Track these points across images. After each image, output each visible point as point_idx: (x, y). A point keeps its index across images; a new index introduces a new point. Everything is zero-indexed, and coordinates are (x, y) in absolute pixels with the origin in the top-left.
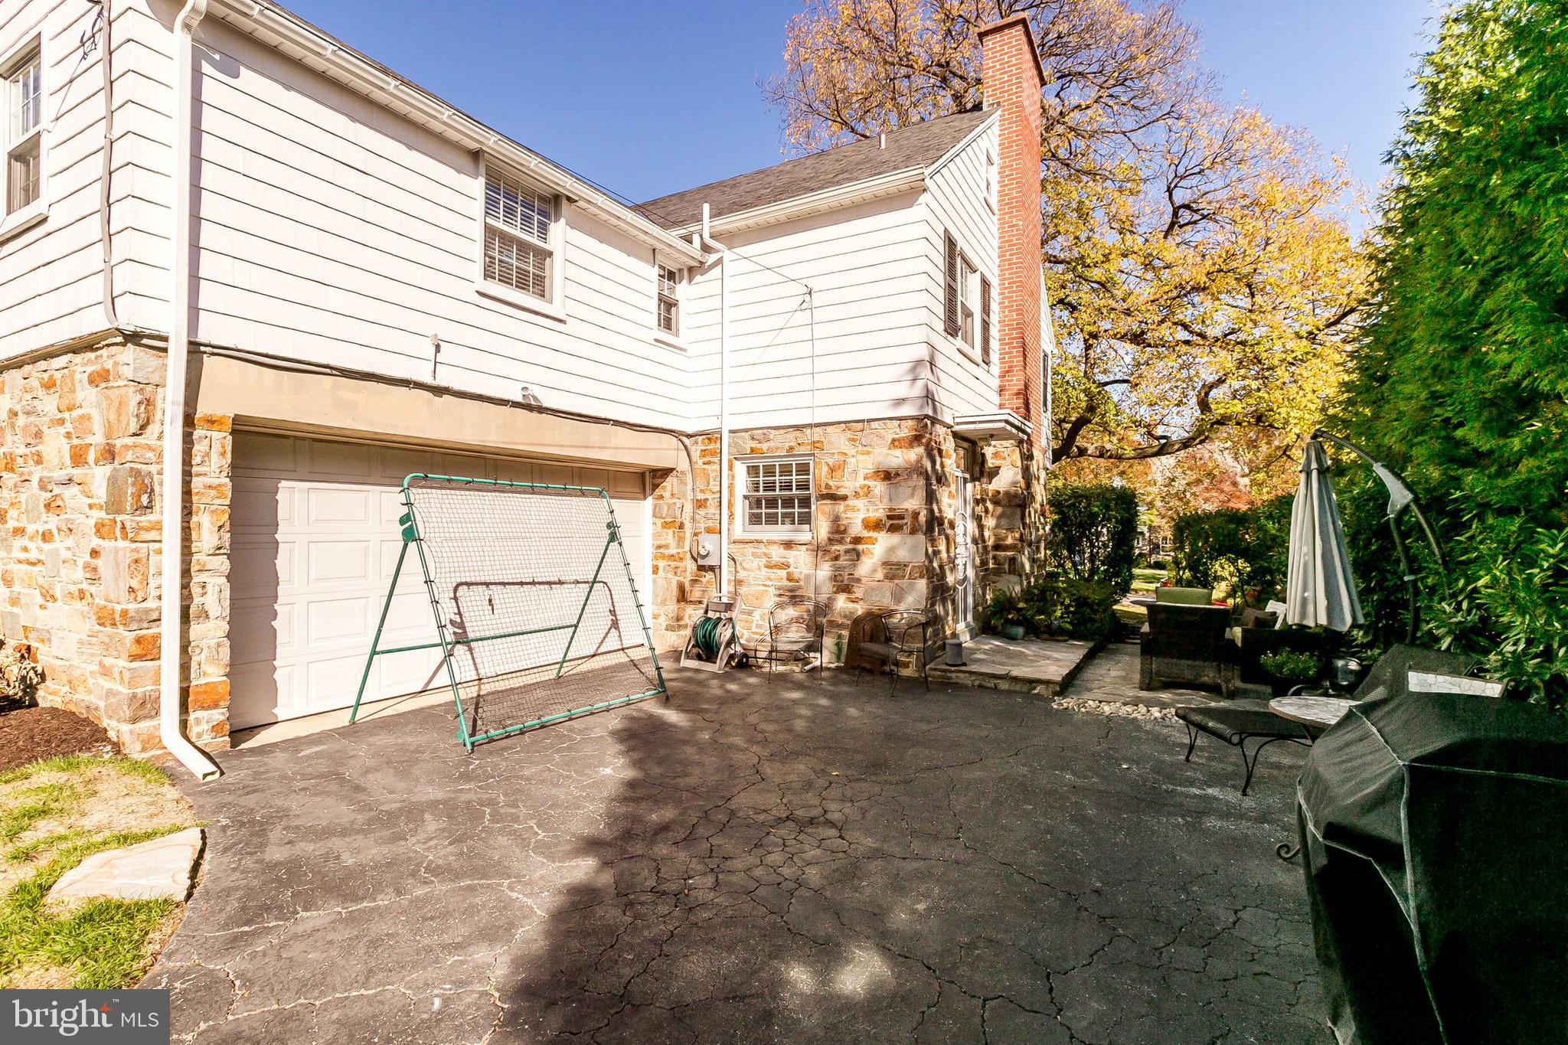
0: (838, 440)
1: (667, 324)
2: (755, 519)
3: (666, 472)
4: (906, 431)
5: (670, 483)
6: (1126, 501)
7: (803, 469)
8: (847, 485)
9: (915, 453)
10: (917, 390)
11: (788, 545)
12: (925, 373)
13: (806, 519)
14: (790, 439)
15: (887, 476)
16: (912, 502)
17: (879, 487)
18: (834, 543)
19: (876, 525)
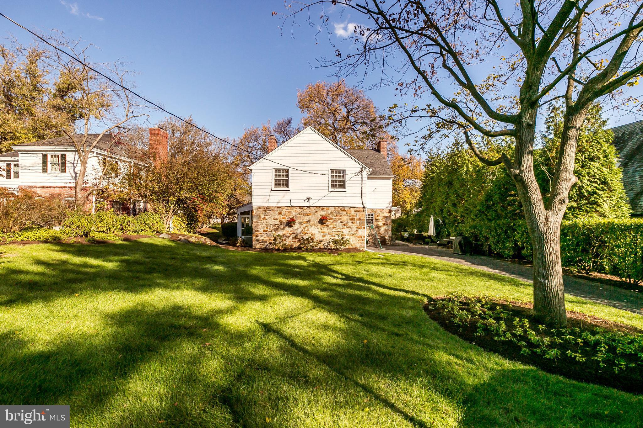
4: (388, 211)
9: (389, 214)
10: (390, 205)
12: (391, 203)
15: (386, 217)
17: (384, 219)
18: (378, 227)
19: (384, 224)
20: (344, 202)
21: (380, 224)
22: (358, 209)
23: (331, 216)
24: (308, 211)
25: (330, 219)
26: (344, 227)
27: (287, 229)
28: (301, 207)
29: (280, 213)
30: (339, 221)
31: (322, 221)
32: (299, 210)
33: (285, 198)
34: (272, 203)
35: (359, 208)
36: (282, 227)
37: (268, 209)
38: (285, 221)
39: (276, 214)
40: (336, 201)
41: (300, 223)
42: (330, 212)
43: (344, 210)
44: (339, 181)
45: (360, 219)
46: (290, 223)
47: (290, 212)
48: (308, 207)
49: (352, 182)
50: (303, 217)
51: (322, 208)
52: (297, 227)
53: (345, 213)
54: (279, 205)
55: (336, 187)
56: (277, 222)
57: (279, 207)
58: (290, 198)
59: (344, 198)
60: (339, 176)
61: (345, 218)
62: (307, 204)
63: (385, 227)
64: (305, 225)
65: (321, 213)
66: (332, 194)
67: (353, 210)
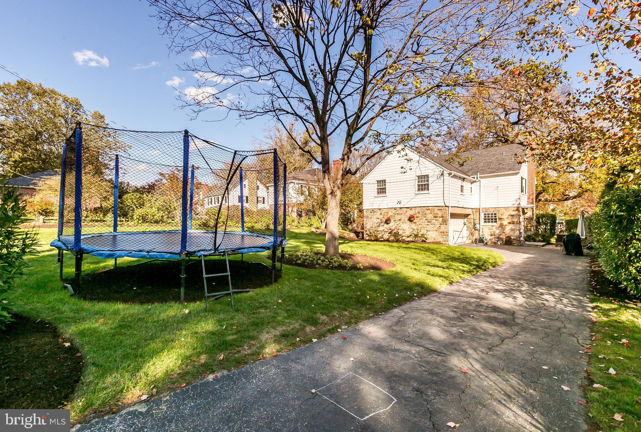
0: (503, 210)
1: (462, 191)
2: (485, 222)
3: (469, 215)
4: (515, 209)
5: (469, 217)
6: (553, 218)
7: (495, 214)
8: (504, 217)
9: (516, 212)
10: (518, 203)
11: (493, 226)
12: (519, 200)
13: (496, 222)
14: (493, 210)
15: (512, 215)
16: (515, 220)
17: (510, 217)
18: (502, 226)
19: (510, 223)
20: (428, 202)
21: (505, 223)
22: (441, 208)
23: (418, 215)
24: (400, 212)
25: (417, 217)
26: (428, 223)
27: (386, 225)
28: (395, 209)
29: (381, 214)
30: (424, 219)
31: (411, 219)
32: (394, 211)
33: (384, 202)
34: (376, 206)
35: (442, 206)
36: (382, 224)
37: (373, 211)
38: (384, 220)
39: (378, 215)
40: (422, 202)
41: (395, 221)
42: (417, 211)
43: (428, 210)
44: (425, 185)
45: (443, 217)
46: (387, 222)
47: (387, 213)
48: (401, 208)
49: (435, 184)
50: (396, 216)
51: (410, 208)
52: (392, 225)
53: (429, 211)
54: (380, 207)
55: (422, 190)
56: (379, 221)
57: (380, 209)
58: (387, 202)
59: (428, 199)
60: (424, 181)
61: (430, 216)
62: (399, 206)
63: (511, 226)
64: (398, 222)
65: (410, 213)
66: (418, 196)
67: (436, 209)
